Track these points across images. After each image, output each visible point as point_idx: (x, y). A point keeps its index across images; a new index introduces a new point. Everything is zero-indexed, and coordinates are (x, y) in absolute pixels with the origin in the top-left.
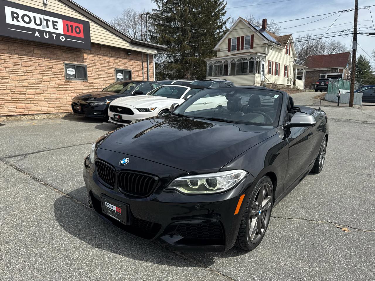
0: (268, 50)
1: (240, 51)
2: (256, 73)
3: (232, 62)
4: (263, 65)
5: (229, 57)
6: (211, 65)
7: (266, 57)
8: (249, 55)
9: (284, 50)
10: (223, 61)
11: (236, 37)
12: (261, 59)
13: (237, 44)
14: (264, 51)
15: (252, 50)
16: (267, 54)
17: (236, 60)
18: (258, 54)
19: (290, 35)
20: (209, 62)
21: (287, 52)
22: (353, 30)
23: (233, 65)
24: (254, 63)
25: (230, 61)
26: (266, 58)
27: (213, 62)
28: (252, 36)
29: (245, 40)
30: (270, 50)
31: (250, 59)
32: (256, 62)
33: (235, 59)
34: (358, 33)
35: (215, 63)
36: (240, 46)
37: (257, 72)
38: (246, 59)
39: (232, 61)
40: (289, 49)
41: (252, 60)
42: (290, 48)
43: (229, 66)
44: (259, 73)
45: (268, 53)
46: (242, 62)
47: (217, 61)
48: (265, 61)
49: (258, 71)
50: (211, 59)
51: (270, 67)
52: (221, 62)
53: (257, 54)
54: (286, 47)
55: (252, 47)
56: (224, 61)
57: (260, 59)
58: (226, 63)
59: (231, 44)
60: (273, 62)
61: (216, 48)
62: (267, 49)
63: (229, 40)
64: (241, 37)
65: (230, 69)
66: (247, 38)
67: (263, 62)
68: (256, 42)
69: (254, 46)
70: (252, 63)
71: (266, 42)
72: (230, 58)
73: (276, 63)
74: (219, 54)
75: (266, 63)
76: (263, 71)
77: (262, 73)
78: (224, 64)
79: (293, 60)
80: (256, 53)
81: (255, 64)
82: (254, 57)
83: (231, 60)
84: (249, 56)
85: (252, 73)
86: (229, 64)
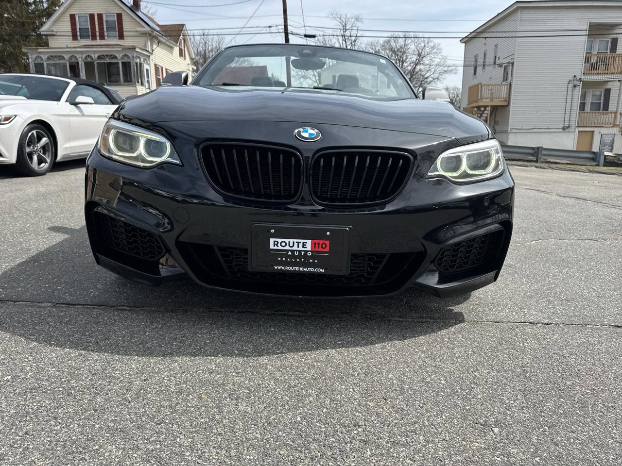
0: (152, 45)
1: (98, 42)
2: (137, 84)
3: (86, 61)
4: (147, 70)
5: (78, 50)
6: (39, 61)
7: (151, 58)
8: (120, 49)
9: (176, 50)
10: (67, 57)
11: (87, 14)
12: (142, 60)
13: (89, 27)
14: (145, 45)
15: (121, 42)
16: (151, 52)
17: (95, 56)
18: (137, 50)
19: (183, 25)
20: (34, 56)
21: (181, 54)
22: (283, 27)
23: (89, 65)
24: (132, 65)
25: (82, 57)
26: (151, 60)
27: (44, 57)
28: (119, 16)
29: (106, 21)
30: (155, 46)
31: (122, 58)
32: (135, 64)
33: (93, 56)
35: (48, 58)
36: (97, 30)
37: (138, 82)
38: (115, 57)
39: (85, 58)
40: (183, 48)
41: (126, 60)
42: (184, 48)
43: (80, 66)
44: (142, 84)
45: (153, 51)
46: (108, 61)
47: (53, 55)
48: (149, 65)
49: (140, 81)
50: (39, 50)
51: (159, 76)
52: (63, 58)
54: (179, 44)
55: (121, 36)
56: (69, 56)
57: (140, 60)
58: (73, 60)
59: (78, 27)
60: (162, 68)
61: (44, 29)
62: (149, 43)
63: (72, 17)
64: (96, 15)
65: (84, 72)
66: (111, 19)
67: (146, 66)
68: (127, 26)
69: (125, 34)
70: (126, 66)
71: (147, 29)
72: (82, 52)
73: (166, 70)
74: (53, 43)
75: (151, 68)
76: (148, 82)
77: (147, 85)
78: (69, 63)
79: (191, 69)
80: (134, 48)
81: (133, 68)
82: (130, 55)
83: (84, 56)
84: (119, 51)
85: (130, 83)
86: (80, 63)
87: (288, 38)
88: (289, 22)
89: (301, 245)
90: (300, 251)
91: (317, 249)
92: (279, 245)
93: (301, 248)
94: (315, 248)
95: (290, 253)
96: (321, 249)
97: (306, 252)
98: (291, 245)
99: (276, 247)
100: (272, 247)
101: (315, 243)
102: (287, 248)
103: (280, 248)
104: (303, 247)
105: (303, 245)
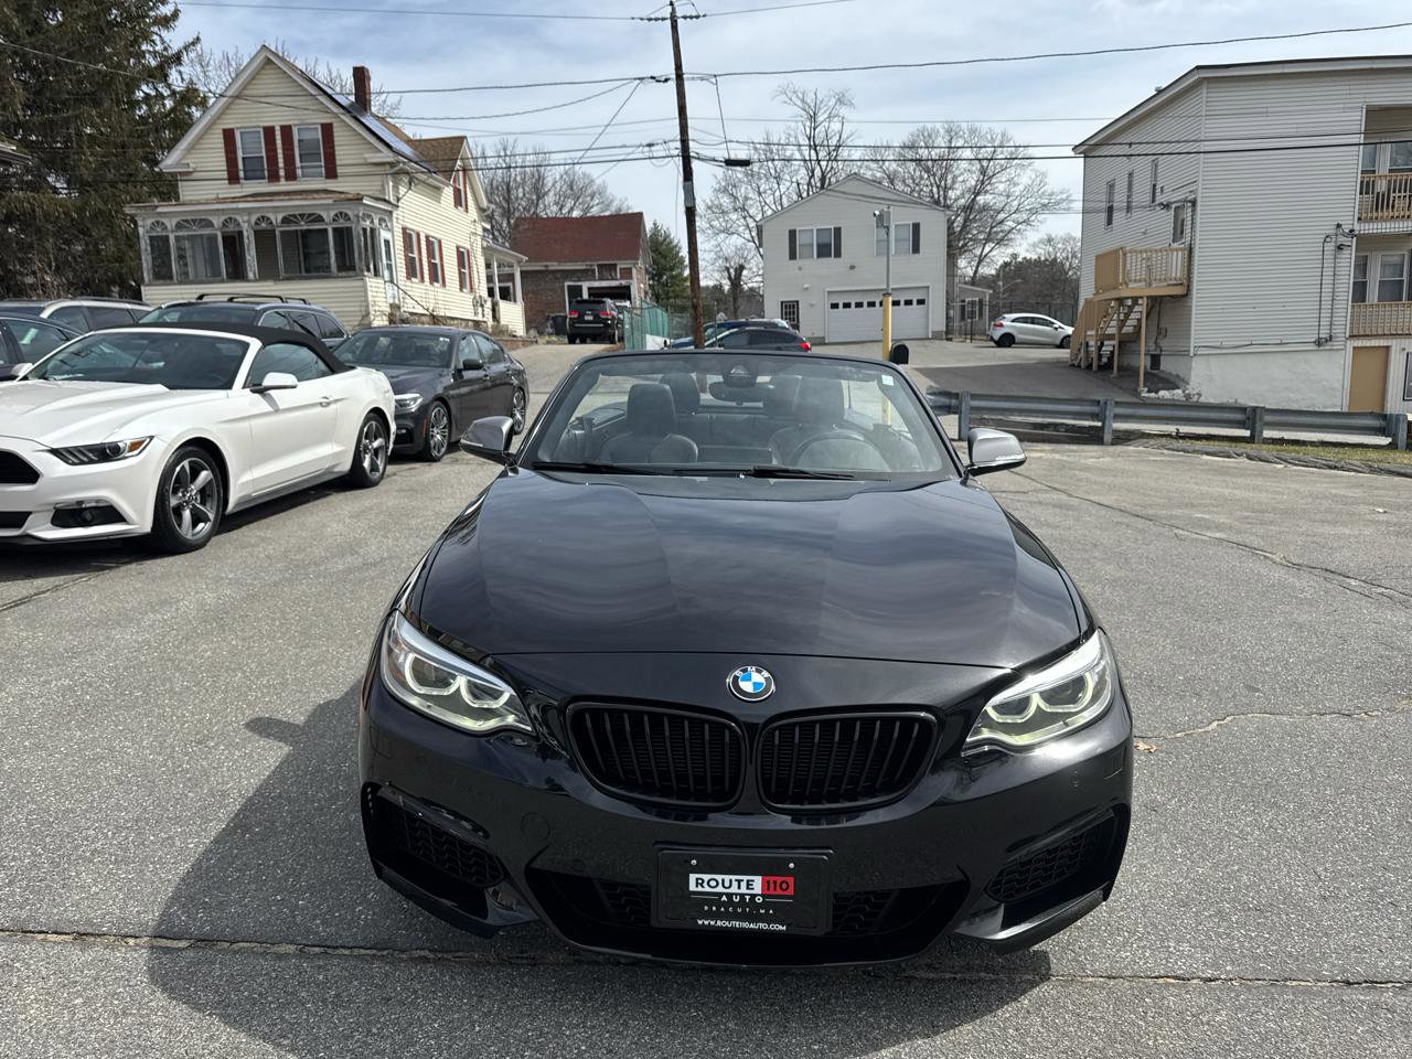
0: (396, 188)
1: (283, 185)
2: (366, 273)
3: (258, 228)
4: (387, 242)
5: (241, 205)
6: (159, 232)
7: (394, 215)
8: (330, 201)
9: (448, 192)
10: (217, 221)
11: (259, 127)
12: (376, 221)
13: (264, 154)
14: (383, 190)
15: (331, 185)
16: (395, 202)
17: (277, 218)
18: (364, 201)
19: (461, 139)
20: (149, 222)
21: (459, 200)
22: (678, 144)
23: (264, 237)
24: (354, 234)
25: (249, 221)
26: (395, 220)
27: (170, 223)
28: (327, 129)
29: (300, 141)
30: (402, 190)
31: (334, 220)
32: (361, 232)
33: (272, 217)
34: (692, 154)
35: (179, 226)
36: (281, 165)
37: (369, 270)
38: (320, 219)
39: (256, 224)
40: (461, 187)
41: (342, 223)
42: (465, 187)
43: (246, 241)
44: (377, 274)
45: (398, 200)
46: (304, 226)
47: (189, 218)
48: (391, 230)
49: (372, 267)
50: (159, 210)
51: (412, 253)
52: (210, 224)
53: (362, 199)
54: (454, 181)
55: (331, 173)
56: (222, 218)
57: (372, 222)
58: (231, 228)
59: (240, 154)
60: (418, 235)
61: (170, 162)
62: (391, 184)
63: (229, 135)
64: (278, 129)
65: (253, 252)
66: (307, 136)
67: (384, 235)
68: (345, 152)
69: (339, 170)
70: (343, 235)
71: (387, 156)
72: (249, 211)
73: (427, 237)
74: (187, 191)
75: (396, 237)
76: (389, 267)
77: (386, 273)
78: (222, 233)
79: (480, 231)
80: (358, 199)
81: (358, 241)
82: (350, 213)
83: (254, 219)
84: (328, 205)
85: (351, 273)
86: (245, 234)
87: (691, 168)
88: (691, 134)
89: (744, 885)
90: (742, 896)
91: (772, 892)
92: (705, 884)
93: (744, 890)
94: (768, 889)
95: (724, 898)
96: (779, 892)
97: (753, 896)
98: (727, 884)
99: (700, 889)
100: (692, 887)
101: (768, 882)
102: (720, 889)
103: (707, 889)
104: (748, 888)
105: (748, 885)
